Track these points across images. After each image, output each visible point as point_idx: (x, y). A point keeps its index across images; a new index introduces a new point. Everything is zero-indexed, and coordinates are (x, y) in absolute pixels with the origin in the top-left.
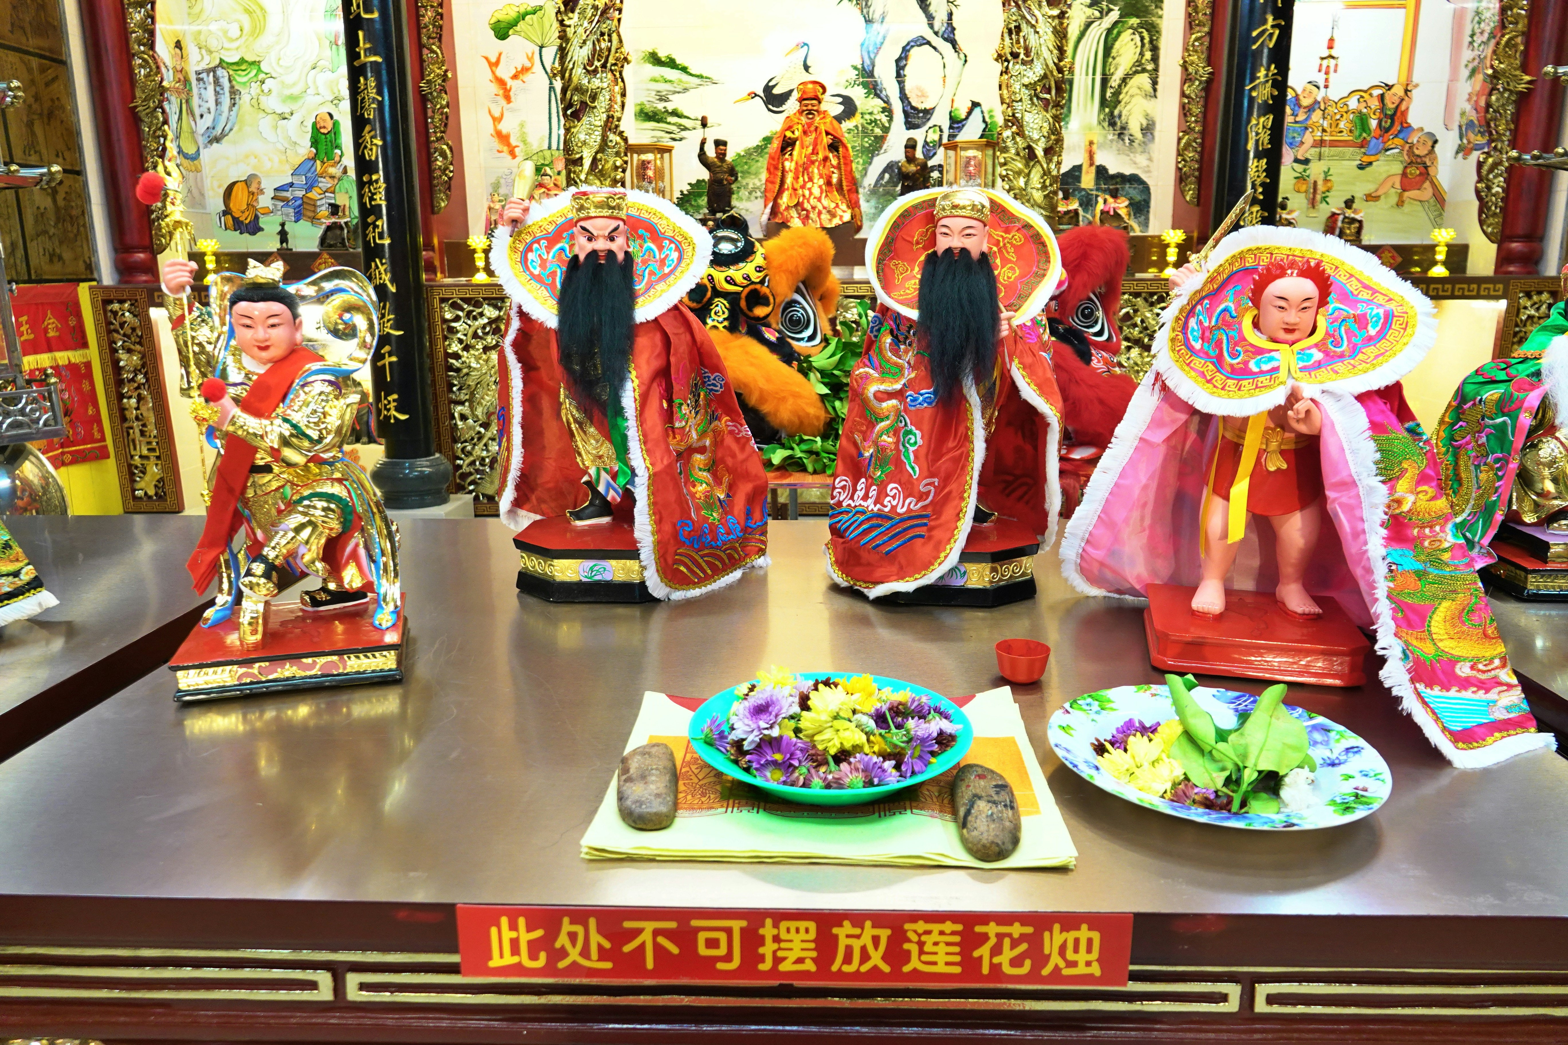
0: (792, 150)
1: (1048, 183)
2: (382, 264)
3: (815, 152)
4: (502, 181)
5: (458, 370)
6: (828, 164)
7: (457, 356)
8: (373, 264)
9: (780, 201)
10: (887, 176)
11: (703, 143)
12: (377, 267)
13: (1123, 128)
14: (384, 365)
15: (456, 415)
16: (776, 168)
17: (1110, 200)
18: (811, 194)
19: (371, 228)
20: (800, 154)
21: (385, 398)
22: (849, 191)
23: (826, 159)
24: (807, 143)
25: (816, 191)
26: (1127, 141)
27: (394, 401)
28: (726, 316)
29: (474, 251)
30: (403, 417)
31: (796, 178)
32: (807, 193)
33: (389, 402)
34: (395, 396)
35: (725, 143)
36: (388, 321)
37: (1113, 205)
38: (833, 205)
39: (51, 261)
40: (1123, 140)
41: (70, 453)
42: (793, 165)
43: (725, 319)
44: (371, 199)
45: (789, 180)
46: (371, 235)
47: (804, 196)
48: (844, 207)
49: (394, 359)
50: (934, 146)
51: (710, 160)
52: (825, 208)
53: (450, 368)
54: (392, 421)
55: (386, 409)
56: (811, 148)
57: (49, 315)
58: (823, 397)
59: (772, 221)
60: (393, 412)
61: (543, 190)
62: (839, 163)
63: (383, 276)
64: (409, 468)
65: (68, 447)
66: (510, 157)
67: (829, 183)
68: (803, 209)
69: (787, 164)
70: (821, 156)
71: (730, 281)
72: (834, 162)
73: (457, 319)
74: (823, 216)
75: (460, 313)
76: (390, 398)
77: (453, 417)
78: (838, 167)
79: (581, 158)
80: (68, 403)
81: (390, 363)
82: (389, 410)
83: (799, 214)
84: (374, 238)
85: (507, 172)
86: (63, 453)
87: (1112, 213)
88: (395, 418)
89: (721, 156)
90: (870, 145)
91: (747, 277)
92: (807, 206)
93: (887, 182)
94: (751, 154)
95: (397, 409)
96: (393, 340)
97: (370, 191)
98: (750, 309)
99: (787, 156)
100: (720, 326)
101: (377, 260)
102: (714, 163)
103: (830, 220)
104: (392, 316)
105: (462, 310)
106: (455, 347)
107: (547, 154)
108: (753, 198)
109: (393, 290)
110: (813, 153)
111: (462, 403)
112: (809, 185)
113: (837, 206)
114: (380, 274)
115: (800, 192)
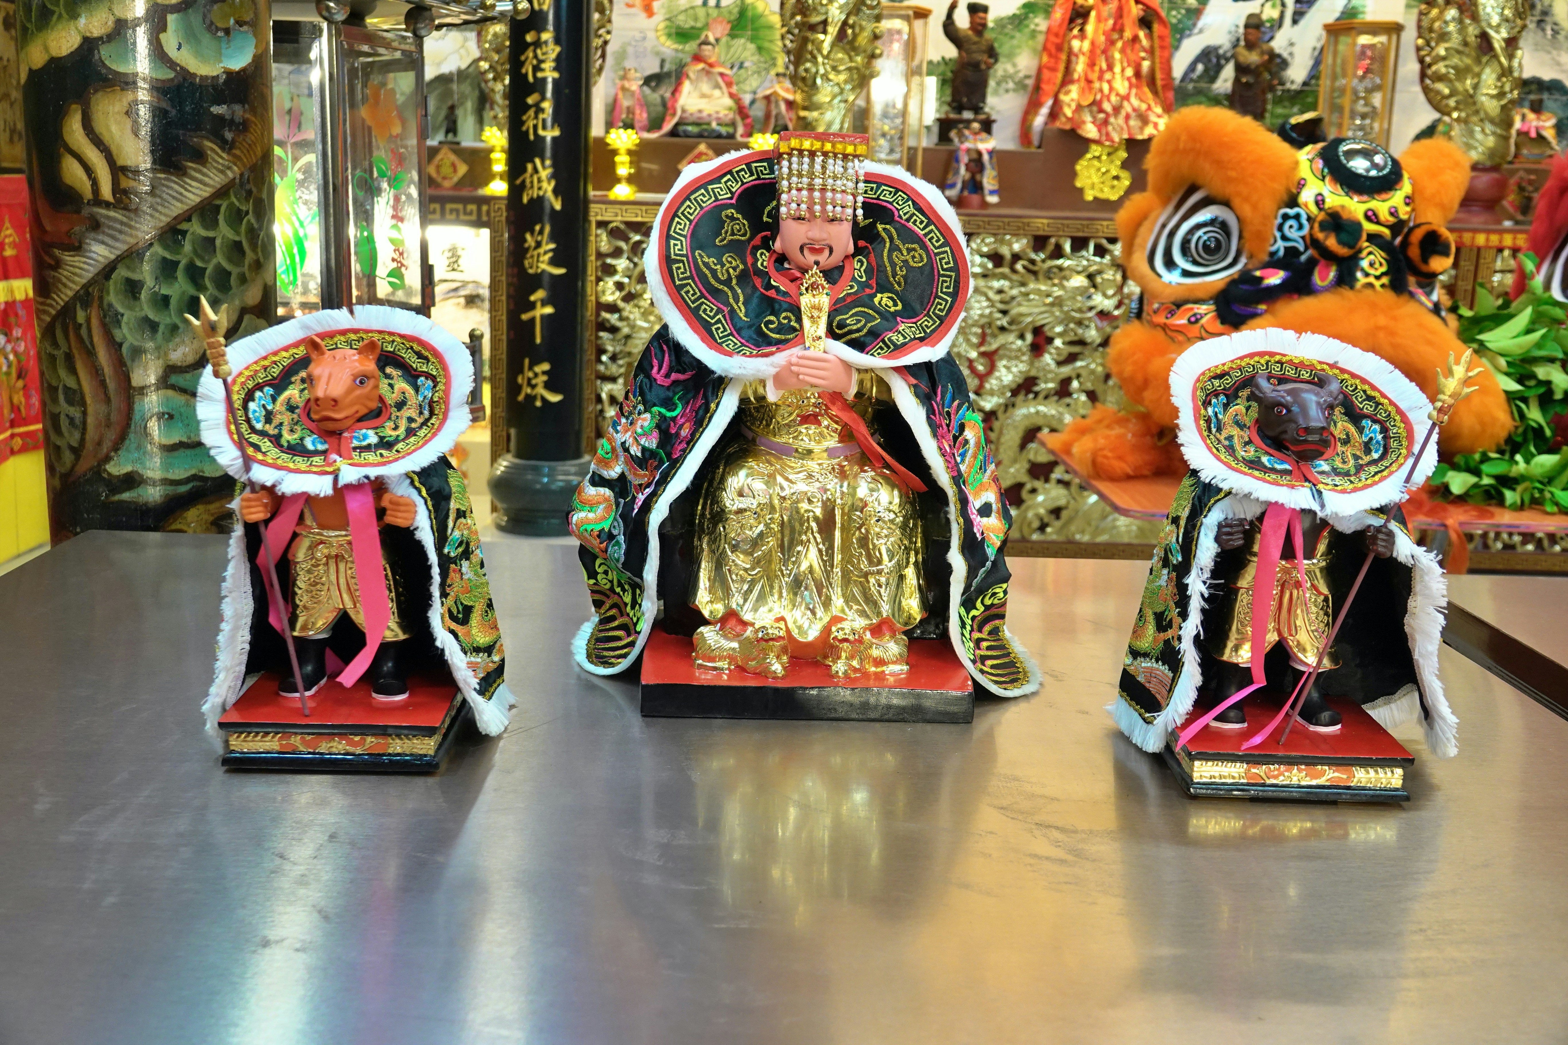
0: (1084, 24)
1: (1507, 88)
2: (544, 167)
3: (1118, 28)
4: (630, 50)
5: (614, 330)
6: (1137, 46)
7: (613, 308)
8: (530, 167)
9: (1063, 97)
10: (1200, 67)
11: (953, 7)
12: (536, 170)
13: (1545, 13)
14: (532, 320)
15: (604, 396)
16: (1059, 48)
17: (1531, 116)
18: (1111, 89)
19: (531, 112)
20: (1096, 31)
21: (531, 368)
22: (1164, 86)
23: (1135, 39)
24: (1105, 14)
25: (1121, 86)
26: (1549, 32)
27: (544, 373)
28: (1384, 269)
29: (615, 152)
30: (554, 398)
31: (1092, 64)
32: (1106, 87)
33: (536, 375)
34: (546, 367)
35: (985, 9)
36: (546, 253)
37: (1534, 124)
38: (1144, 106)
39: (11, 140)
40: (1543, 30)
41: (21, 435)
42: (1086, 45)
43: (1383, 274)
44: (537, 68)
45: (1080, 67)
46: (531, 123)
47: (1101, 91)
48: (1159, 110)
49: (549, 310)
50: (1272, 27)
51: (962, 34)
52: (1134, 110)
53: (603, 326)
54: (538, 404)
55: (529, 384)
56: (1111, 22)
57: (7, 224)
58: (1510, 396)
59: (1050, 126)
60: (541, 391)
61: (701, 66)
62: (1152, 47)
63: (545, 185)
64: (548, 476)
65: (19, 426)
66: (643, 15)
67: (1138, 74)
68: (1101, 111)
69: (1076, 44)
70: (1128, 34)
71: (1372, 217)
72: (1145, 42)
73: (617, 253)
74: (1132, 123)
75: (622, 244)
76: (538, 369)
77: (599, 400)
78: (1151, 52)
79: (825, 23)
80: (23, 359)
81: (543, 317)
82: (534, 387)
83: (1094, 117)
84: (535, 127)
85: (638, 36)
86: (12, 436)
87: (1533, 134)
88: (543, 399)
89: (979, 27)
90: (1180, 21)
91: (1393, 213)
92: (1107, 107)
93: (1200, 77)
94: (1003, 27)
95: (548, 386)
96: (546, 280)
97: (536, 56)
98: (1425, 260)
99: (1075, 32)
100: (1377, 284)
101: (538, 161)
102: (968, 39)
103: (1142, 129)
104: (552, 246)
105: (627, 239)
106: (611, 296)
107: (701, 12)
108: (1001, 91)
109: (558, 206)
110: (1113, 29)
111: (613, 379)
112: (1108, 76)
113: (1149, 108)
114: (539, 181)
115: (1097, 85)
